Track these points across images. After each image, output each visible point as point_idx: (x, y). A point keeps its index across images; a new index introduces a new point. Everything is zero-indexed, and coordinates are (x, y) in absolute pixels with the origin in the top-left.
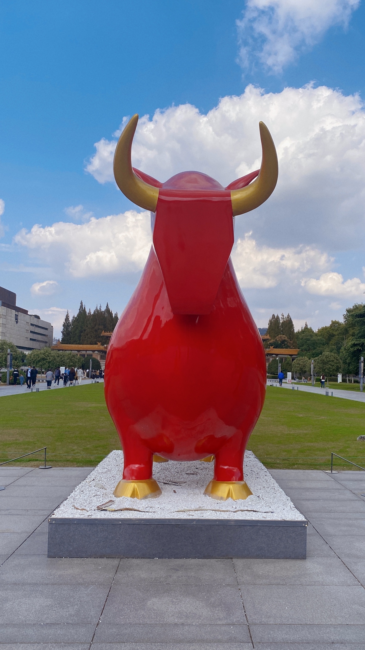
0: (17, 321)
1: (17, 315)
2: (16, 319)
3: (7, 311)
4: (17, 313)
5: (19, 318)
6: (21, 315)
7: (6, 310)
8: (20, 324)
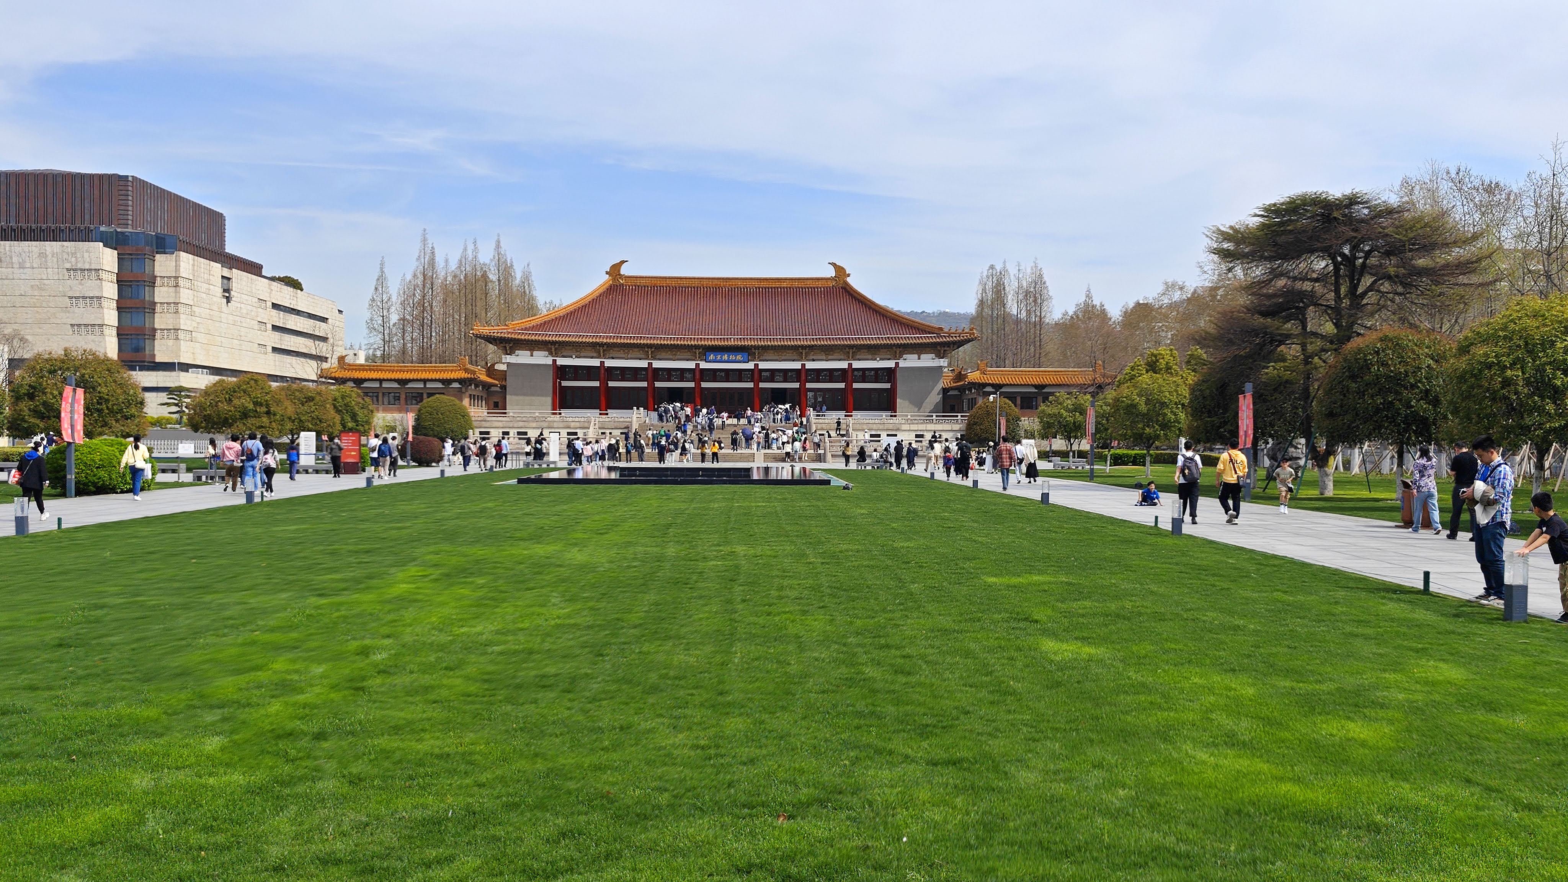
0: (227, 297)
1: (229, 279)
2: (225, 291)
3: (193, 265)
4: (226, 272)
5: (235, 285)
6: (240, 279)
7: (191, 262)
8: (239, 305)
